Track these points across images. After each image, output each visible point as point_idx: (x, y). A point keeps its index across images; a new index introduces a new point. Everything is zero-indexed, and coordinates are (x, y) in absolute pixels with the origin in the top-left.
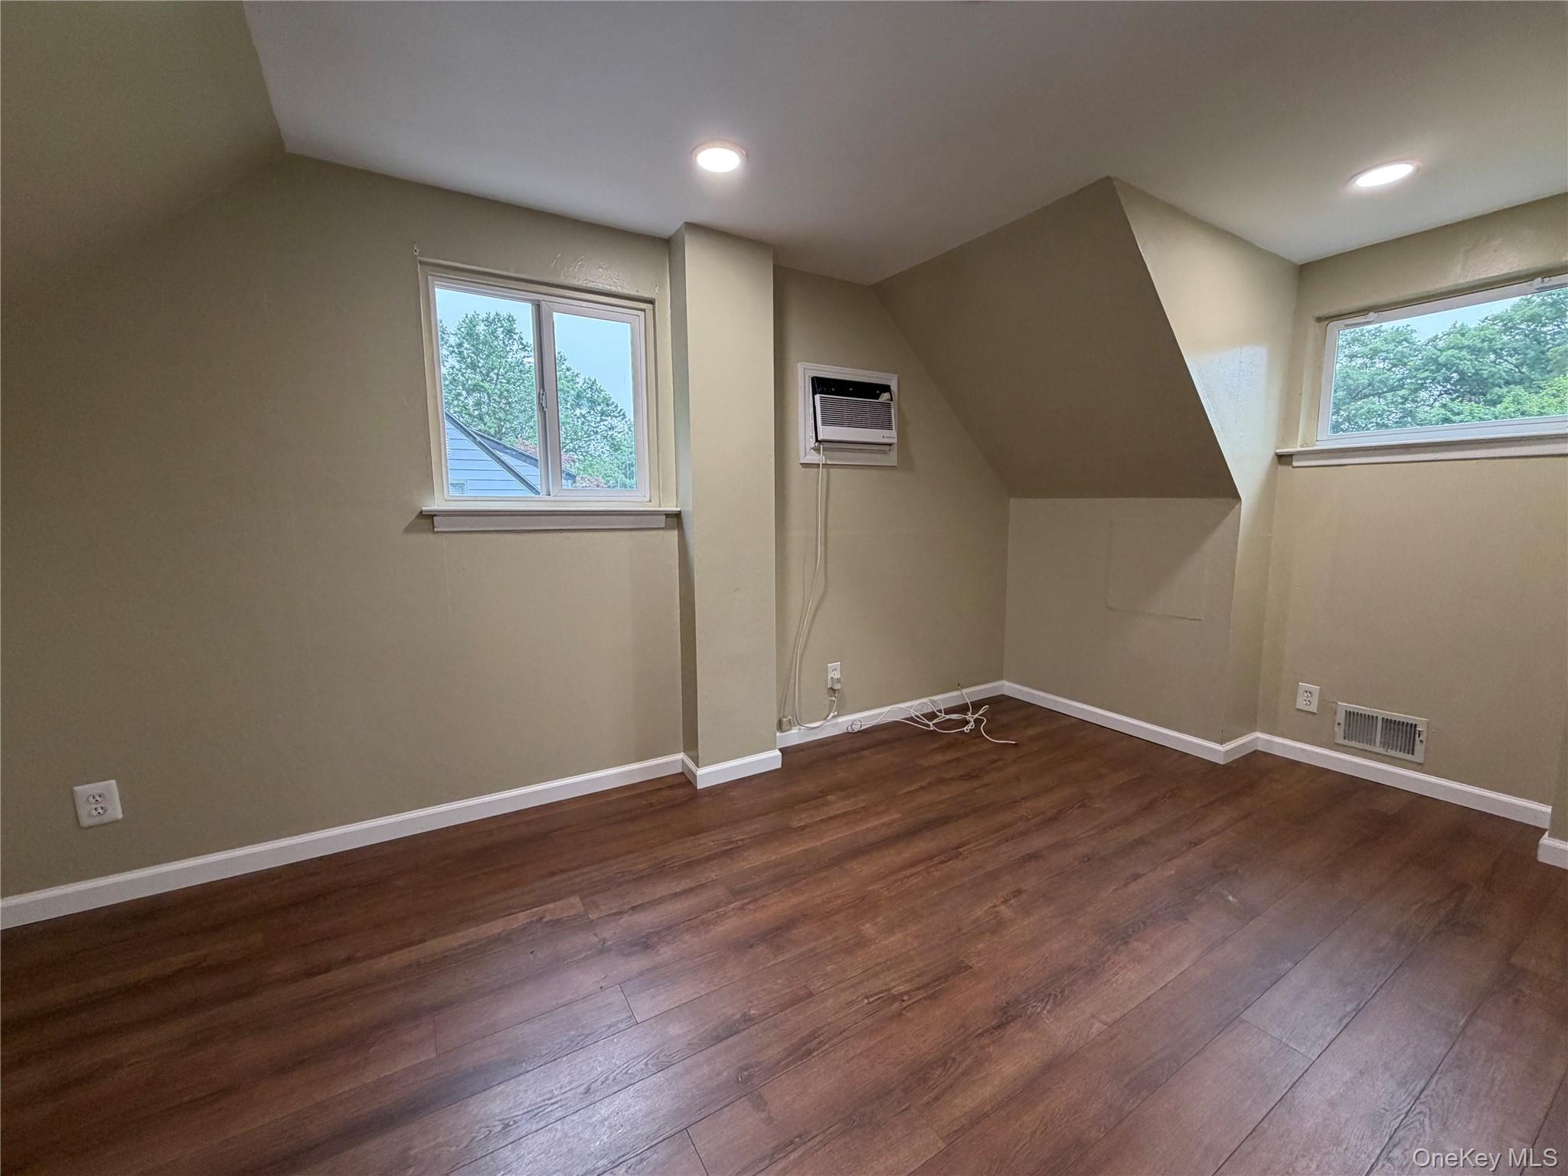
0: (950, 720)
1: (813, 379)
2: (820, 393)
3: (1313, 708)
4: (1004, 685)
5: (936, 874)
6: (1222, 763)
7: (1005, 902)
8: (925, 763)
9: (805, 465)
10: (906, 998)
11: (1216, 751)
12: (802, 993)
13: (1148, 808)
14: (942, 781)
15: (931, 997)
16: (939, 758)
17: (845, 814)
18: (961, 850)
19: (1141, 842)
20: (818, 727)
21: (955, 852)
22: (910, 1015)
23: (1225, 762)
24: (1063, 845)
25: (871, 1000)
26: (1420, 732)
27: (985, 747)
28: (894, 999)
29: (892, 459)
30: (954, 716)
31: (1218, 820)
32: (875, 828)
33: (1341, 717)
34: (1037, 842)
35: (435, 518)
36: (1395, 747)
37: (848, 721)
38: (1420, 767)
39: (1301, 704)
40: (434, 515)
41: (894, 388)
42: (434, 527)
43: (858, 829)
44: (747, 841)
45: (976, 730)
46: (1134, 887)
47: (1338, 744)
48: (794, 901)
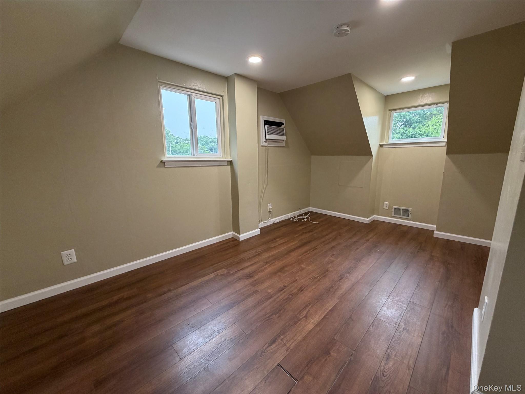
0: (299, 218)
1: (264, 121)
2: (267, 125)
3: (387, 208)
4: (310, 208)
5: (313, 253)
6: (368, 223)
7: (331, 257)
8: (298, 229)
9: (262, 146)
10: (318, 277)
11: (366, 220)
12: (294, 280)
13: (355, 235)
14: (304, 233)
15: (325, 276)
16: (301, 228)
17: (283, 243)
18: (316, 248)
19: (356, 242)
20: (266, 222)
21: (315, 248)
22: (321, 280)
23: (369, 223)
24: (339, 244)
25: (311, 279)
26: (410, 211)
27: (311, 224)
28: (316, 278)
29: (284, 144)
30: (300, 217)
31: (371, 236)
32: (293, 245)
33: (393, 210)
34: (333, 244)
35: (165, 163)
36: (404, 216)
37: (274, 220)
38: (410, 220)
39: (385, 207)
40: (165, 162)
41: (284, 124)
42: (165, 166)
43: (289, 246)
44: (262, 252)
45: (308, 221)
46: (358, 250)
47: (393, 216)
48: (282, 263)
